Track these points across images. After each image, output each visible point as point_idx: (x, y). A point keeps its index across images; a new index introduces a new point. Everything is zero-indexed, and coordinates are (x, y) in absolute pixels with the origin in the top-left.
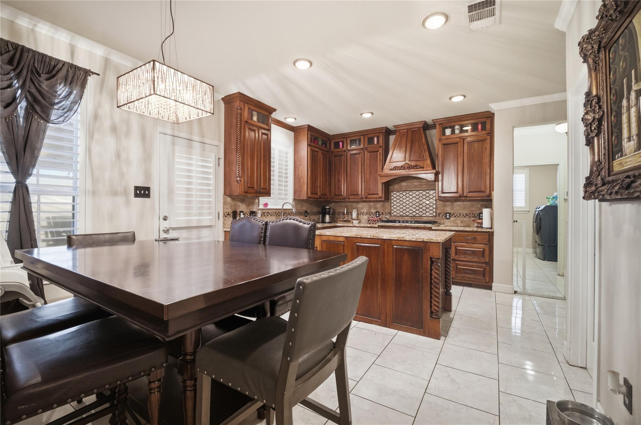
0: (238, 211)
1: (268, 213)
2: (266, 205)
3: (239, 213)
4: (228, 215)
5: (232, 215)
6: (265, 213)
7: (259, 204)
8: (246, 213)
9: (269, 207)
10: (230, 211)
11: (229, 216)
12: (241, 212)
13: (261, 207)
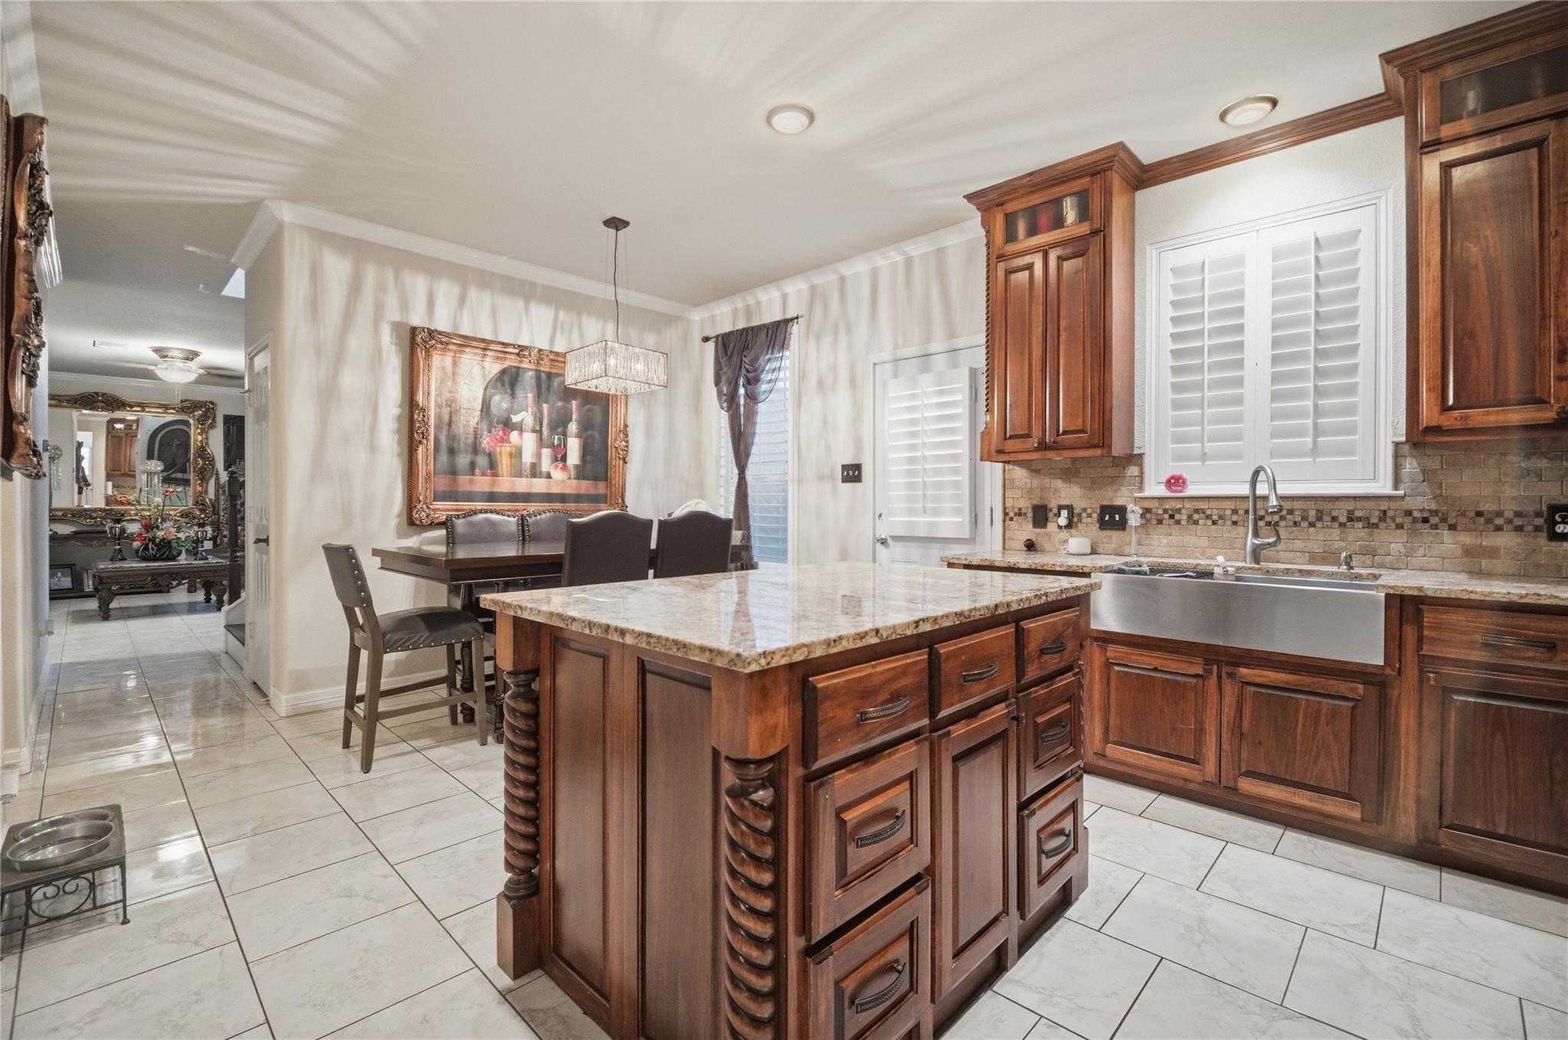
0: (1053, 504)
1: (1196, 511)
2: (1175, 482)
3: (1055, 511)
4: (1020, 515)
5: (1030, 515)
6: (1179, 511)
7: (1142, 482)
8: (1085, 510)
9: (1192, 490)
10: (1025, 504)
11: (1020, 519)
12: (1060, 508)
13: (1155, 488)
